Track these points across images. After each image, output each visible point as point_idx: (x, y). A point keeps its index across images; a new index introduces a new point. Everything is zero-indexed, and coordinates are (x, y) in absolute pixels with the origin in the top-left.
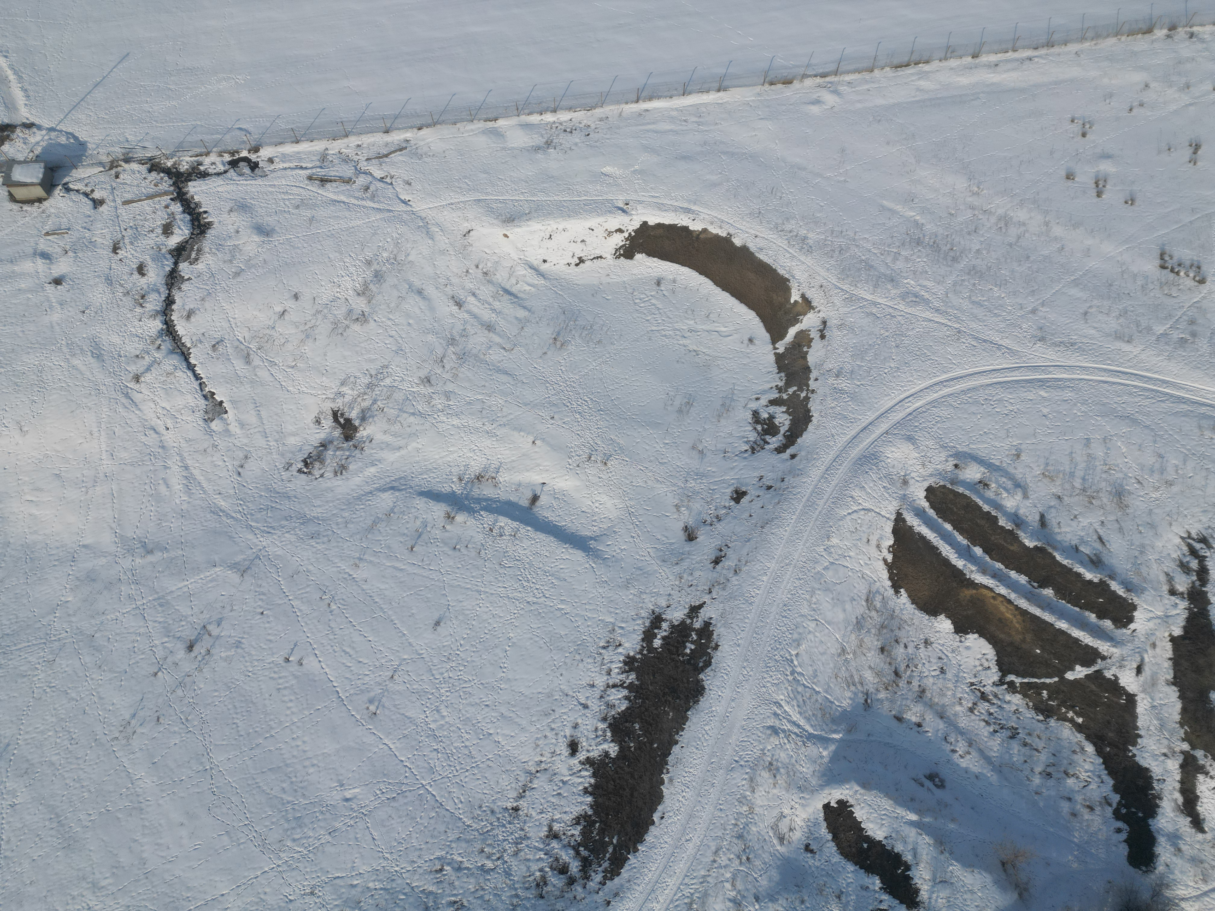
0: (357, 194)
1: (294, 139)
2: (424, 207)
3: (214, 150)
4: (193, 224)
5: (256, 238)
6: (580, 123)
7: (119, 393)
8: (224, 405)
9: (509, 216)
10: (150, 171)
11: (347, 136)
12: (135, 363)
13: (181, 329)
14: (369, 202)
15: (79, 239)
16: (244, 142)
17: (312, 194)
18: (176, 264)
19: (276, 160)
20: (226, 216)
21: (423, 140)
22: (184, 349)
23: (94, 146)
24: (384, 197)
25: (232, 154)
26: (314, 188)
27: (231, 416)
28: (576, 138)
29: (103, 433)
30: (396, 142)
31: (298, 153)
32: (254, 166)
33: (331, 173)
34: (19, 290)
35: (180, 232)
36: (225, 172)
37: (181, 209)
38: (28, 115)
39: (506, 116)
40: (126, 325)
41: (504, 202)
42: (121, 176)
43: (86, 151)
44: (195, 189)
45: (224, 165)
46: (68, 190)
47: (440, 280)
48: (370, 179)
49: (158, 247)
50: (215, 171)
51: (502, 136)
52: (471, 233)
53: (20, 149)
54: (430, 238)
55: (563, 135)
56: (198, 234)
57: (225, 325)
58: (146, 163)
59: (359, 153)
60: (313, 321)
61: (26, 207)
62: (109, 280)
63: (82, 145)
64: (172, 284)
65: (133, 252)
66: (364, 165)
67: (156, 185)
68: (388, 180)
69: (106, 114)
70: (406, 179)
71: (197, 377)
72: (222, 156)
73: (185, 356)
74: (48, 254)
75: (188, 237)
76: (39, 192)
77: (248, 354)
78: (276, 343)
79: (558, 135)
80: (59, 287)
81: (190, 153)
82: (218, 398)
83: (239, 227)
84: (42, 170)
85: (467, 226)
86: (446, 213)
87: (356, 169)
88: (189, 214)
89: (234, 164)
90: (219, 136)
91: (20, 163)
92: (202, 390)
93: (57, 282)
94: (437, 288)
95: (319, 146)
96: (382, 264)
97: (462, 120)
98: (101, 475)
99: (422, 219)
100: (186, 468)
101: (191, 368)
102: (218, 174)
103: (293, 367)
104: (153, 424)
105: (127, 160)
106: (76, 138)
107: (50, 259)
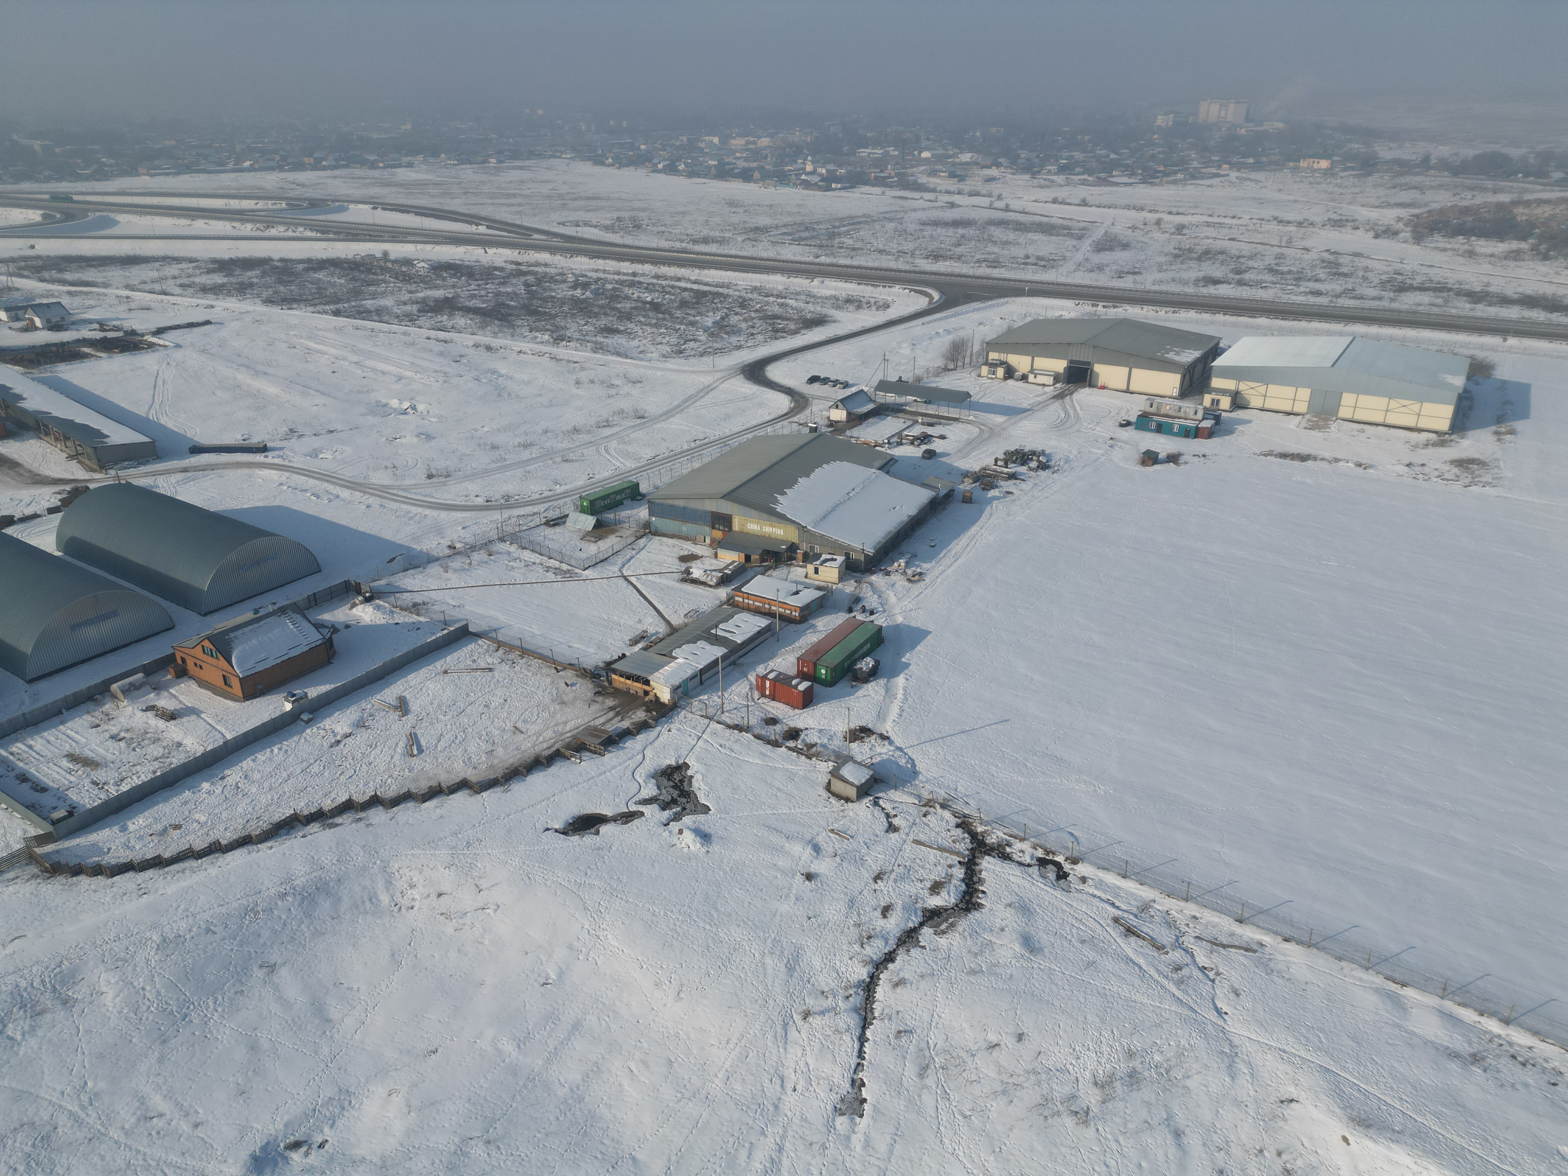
0: (1162, 967)
1: (1123, 872)
2: (1242, 1032)
3: (1032, 839)
4: (964, 897)
5: (1018, 948)
6: (1546, 1060)
7: (781, 1018)
8: (866, 1106)
9: (1364, 1116)
10: (958, 826)
11: (1186, 900)
12: (816, 998)
13: (881, 992)
14: (1171, 984)
15: (854, 850)
16: (1067, 848)
17: (1108, 937)
18: (922, 924)
19: (1090, 882)
20: (1002, 907)
21: (1285, 955)
22: (869, 1016)
23: (924, 780)
24: (1195, 990)
25: (1048, 853)
26: (1115, 933)
27: (863, 1123)
28: (1529, 1076)
29: (738, 1049)
30: (1245, 938)
31: (1119, 888)
32: (1062, 875)
33: (1146, 928)
34: (775, 865)
35: (947, 897)
36: (1029, 865)
37: (962, 876)
38: (890, 729)
39: (1422, 988)
40: (835, 955)
41: (1366, 1094)
42: (929, 817)
43: (914, 780)
44: (988, 865)
45: (1032, 859)
46: (876, 804)
47: (1215, 1137)
48: (1188, 959)
49: (916, 899)
50: (1019, 859)
51: (1405, 1010)
52: (1293, 1105)
53: (864, 752)
54: (1230, 1075)
55: (1505, 1061)
56: (962, 909)
57: (926, 1017)
58: (959, 818)
59: (1191, 925)
60: (1022, 1079)
61: (833, 800)
62: (852, 903)
63: (915, 773)
64: (905, 942)
65: (891, 890)
66: (1188, 941)
67: (954, 842)
68: (1211, 975)
69: (954, 759)
70: (1237, 987)
71: (861, 1054)
72: (1036, 849)
73: (865, 1024)
74: (819, 848)
75: (951, 906)
76: (852, 792)
77: (927, 1066)
78: (964, 1074)
79: (1498, 1056)
80: (807, 882)
81: (1006, 831)
82: (865, 1093)
83: (1007, 926)
84: (868, 777)
85: (1291, 1091)
86: (1269, 1057)
87: (1177, 940)
88: (967, 885)
89: (1042, 863)
90: (1045, 830)
91: (855, 762)
92: (855, 1072)
93: (809, 877)
94: (1205, 1145)
95: (1147, 893)
96: (1147, 1065)
97: (1352, 960)
98: (704, 1092)
99: (1231, 1045)
100: (780, 1149)
101: (862, 1039)
102: (1020, 864)
103: (965, 1117)
104: (786, 1073)
105: (944, 806)
106: (914, 765)
107: (818, 853)
